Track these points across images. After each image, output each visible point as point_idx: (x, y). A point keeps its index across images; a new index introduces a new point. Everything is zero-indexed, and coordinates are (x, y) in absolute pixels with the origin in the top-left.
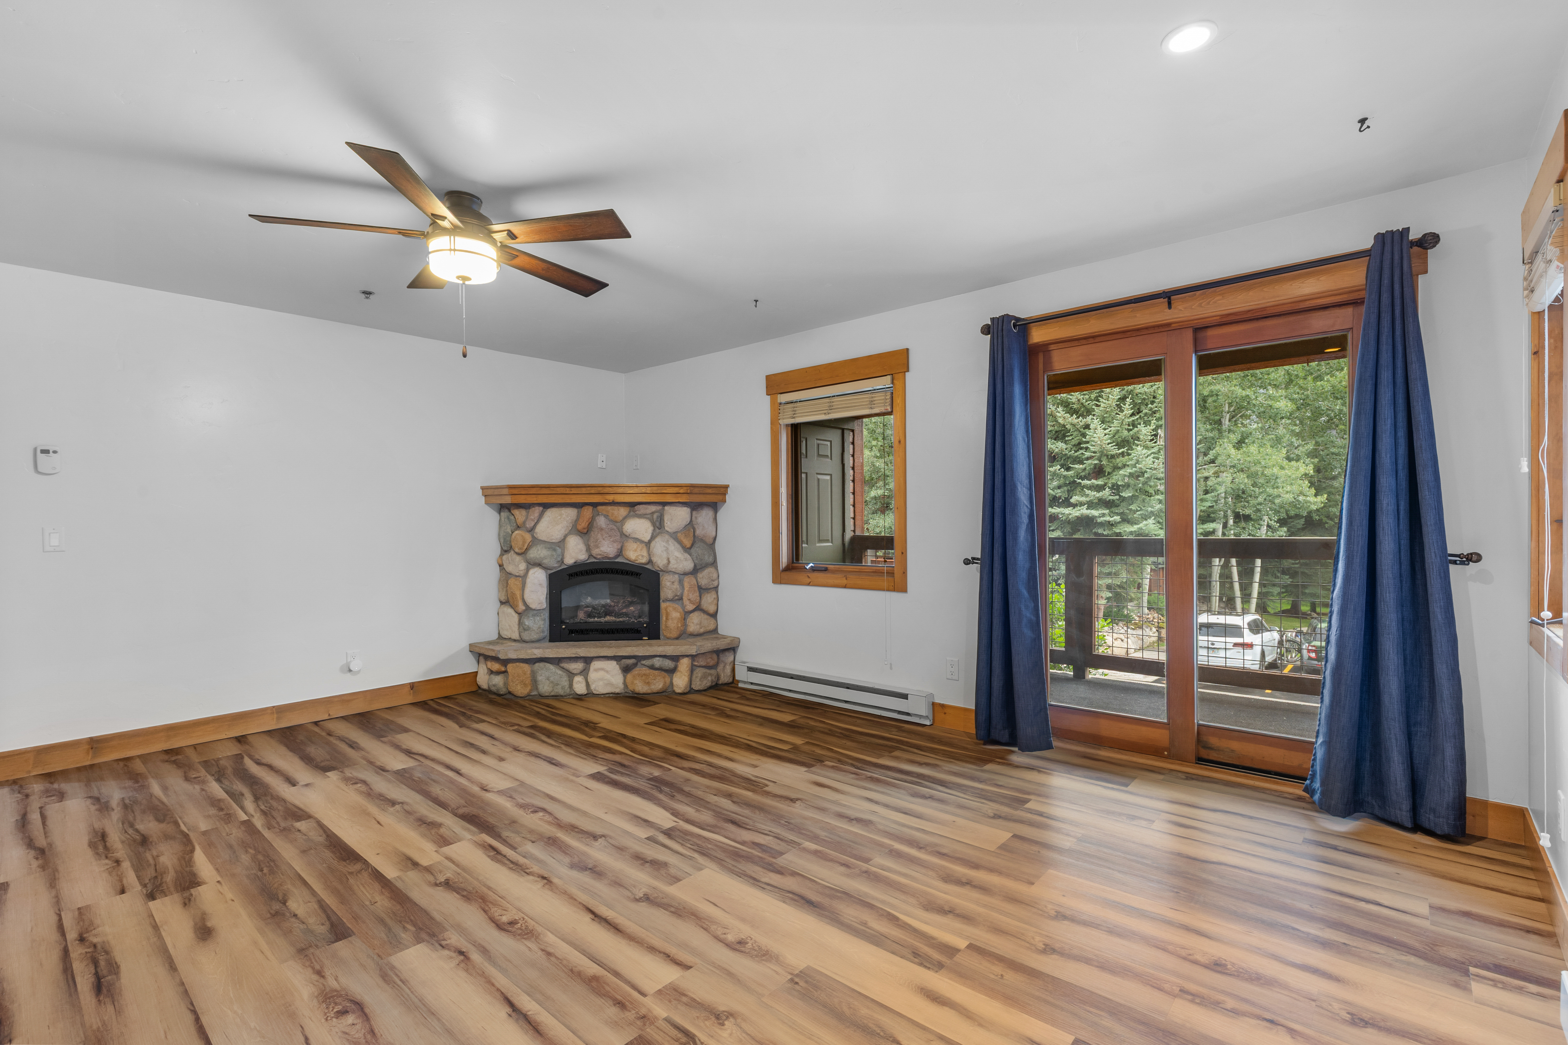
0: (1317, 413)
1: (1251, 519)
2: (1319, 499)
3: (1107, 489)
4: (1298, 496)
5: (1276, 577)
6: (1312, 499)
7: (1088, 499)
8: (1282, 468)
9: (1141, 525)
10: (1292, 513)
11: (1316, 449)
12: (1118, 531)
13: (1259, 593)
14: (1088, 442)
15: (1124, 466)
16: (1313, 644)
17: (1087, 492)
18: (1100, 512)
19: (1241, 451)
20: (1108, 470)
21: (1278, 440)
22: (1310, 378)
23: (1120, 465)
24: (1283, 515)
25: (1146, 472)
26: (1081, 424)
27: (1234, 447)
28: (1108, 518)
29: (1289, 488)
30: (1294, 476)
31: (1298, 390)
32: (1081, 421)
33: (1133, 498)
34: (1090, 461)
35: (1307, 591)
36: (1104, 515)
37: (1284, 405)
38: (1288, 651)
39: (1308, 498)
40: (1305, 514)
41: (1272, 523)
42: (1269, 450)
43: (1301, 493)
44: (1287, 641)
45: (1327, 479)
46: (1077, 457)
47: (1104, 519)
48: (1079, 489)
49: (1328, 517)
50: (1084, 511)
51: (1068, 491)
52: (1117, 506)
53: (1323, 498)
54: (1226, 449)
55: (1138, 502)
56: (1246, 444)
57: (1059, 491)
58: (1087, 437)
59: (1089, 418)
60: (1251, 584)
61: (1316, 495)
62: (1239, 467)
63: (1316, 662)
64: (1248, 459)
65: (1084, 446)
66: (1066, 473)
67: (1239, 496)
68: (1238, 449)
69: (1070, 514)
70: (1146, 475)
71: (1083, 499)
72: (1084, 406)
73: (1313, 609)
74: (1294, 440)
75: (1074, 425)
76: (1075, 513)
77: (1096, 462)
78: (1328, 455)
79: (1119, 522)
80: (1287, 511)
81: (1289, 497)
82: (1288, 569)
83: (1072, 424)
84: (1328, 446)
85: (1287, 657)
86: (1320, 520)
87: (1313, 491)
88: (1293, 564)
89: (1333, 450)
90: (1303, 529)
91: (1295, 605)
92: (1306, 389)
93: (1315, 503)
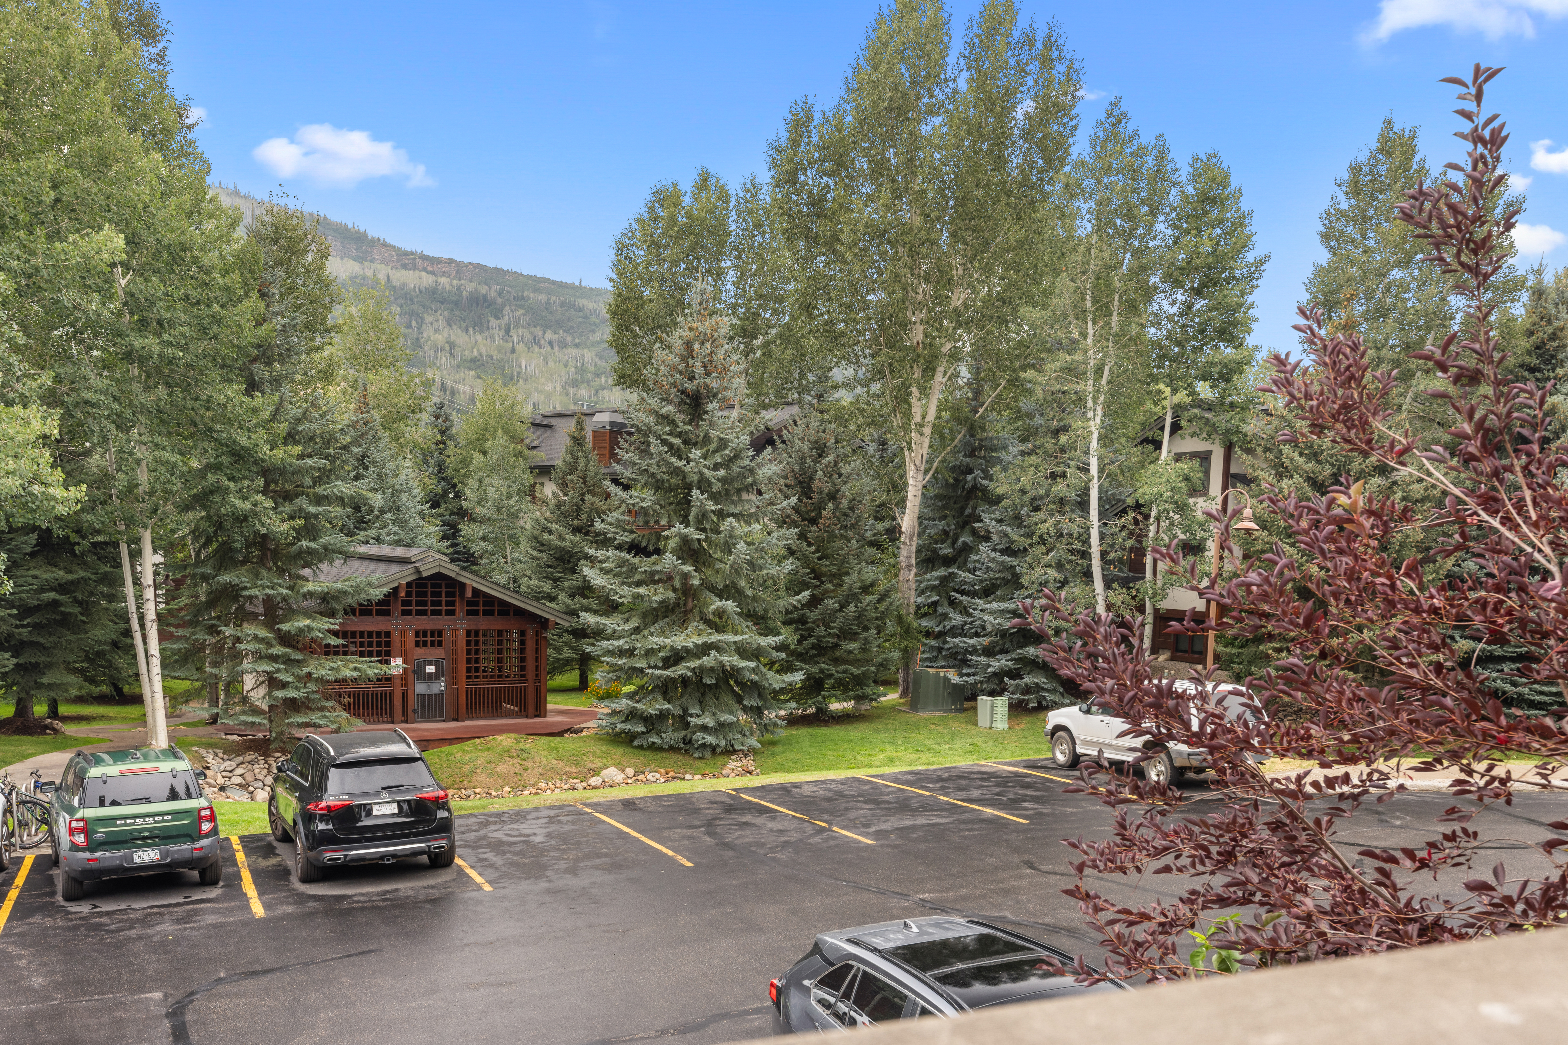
2: (72, 492)
4: (30, 483)
6: (58, 492)
10: (19, 521)
11: (56, 389)
16: (80, 814)
30: (20, 438)
35: (45, 680)
38: (22, 824)
39: (51, 490)
40: (42, 524)
43: (35, 479)
44: (21, 803)
49: (78, 531)
53: (79, 492)
61: (65, 484)
63: (86, 855)
73: (54, 713)
81: (12, 485)
84: (76, 386)
85: (21, 837)
86: (67, 537)
87: (59, 475)
88: (17, 627)
89: (88, 395)
90: (32, 555)
91: (22, 709)
92: (33, 253)
93: (65, 501)
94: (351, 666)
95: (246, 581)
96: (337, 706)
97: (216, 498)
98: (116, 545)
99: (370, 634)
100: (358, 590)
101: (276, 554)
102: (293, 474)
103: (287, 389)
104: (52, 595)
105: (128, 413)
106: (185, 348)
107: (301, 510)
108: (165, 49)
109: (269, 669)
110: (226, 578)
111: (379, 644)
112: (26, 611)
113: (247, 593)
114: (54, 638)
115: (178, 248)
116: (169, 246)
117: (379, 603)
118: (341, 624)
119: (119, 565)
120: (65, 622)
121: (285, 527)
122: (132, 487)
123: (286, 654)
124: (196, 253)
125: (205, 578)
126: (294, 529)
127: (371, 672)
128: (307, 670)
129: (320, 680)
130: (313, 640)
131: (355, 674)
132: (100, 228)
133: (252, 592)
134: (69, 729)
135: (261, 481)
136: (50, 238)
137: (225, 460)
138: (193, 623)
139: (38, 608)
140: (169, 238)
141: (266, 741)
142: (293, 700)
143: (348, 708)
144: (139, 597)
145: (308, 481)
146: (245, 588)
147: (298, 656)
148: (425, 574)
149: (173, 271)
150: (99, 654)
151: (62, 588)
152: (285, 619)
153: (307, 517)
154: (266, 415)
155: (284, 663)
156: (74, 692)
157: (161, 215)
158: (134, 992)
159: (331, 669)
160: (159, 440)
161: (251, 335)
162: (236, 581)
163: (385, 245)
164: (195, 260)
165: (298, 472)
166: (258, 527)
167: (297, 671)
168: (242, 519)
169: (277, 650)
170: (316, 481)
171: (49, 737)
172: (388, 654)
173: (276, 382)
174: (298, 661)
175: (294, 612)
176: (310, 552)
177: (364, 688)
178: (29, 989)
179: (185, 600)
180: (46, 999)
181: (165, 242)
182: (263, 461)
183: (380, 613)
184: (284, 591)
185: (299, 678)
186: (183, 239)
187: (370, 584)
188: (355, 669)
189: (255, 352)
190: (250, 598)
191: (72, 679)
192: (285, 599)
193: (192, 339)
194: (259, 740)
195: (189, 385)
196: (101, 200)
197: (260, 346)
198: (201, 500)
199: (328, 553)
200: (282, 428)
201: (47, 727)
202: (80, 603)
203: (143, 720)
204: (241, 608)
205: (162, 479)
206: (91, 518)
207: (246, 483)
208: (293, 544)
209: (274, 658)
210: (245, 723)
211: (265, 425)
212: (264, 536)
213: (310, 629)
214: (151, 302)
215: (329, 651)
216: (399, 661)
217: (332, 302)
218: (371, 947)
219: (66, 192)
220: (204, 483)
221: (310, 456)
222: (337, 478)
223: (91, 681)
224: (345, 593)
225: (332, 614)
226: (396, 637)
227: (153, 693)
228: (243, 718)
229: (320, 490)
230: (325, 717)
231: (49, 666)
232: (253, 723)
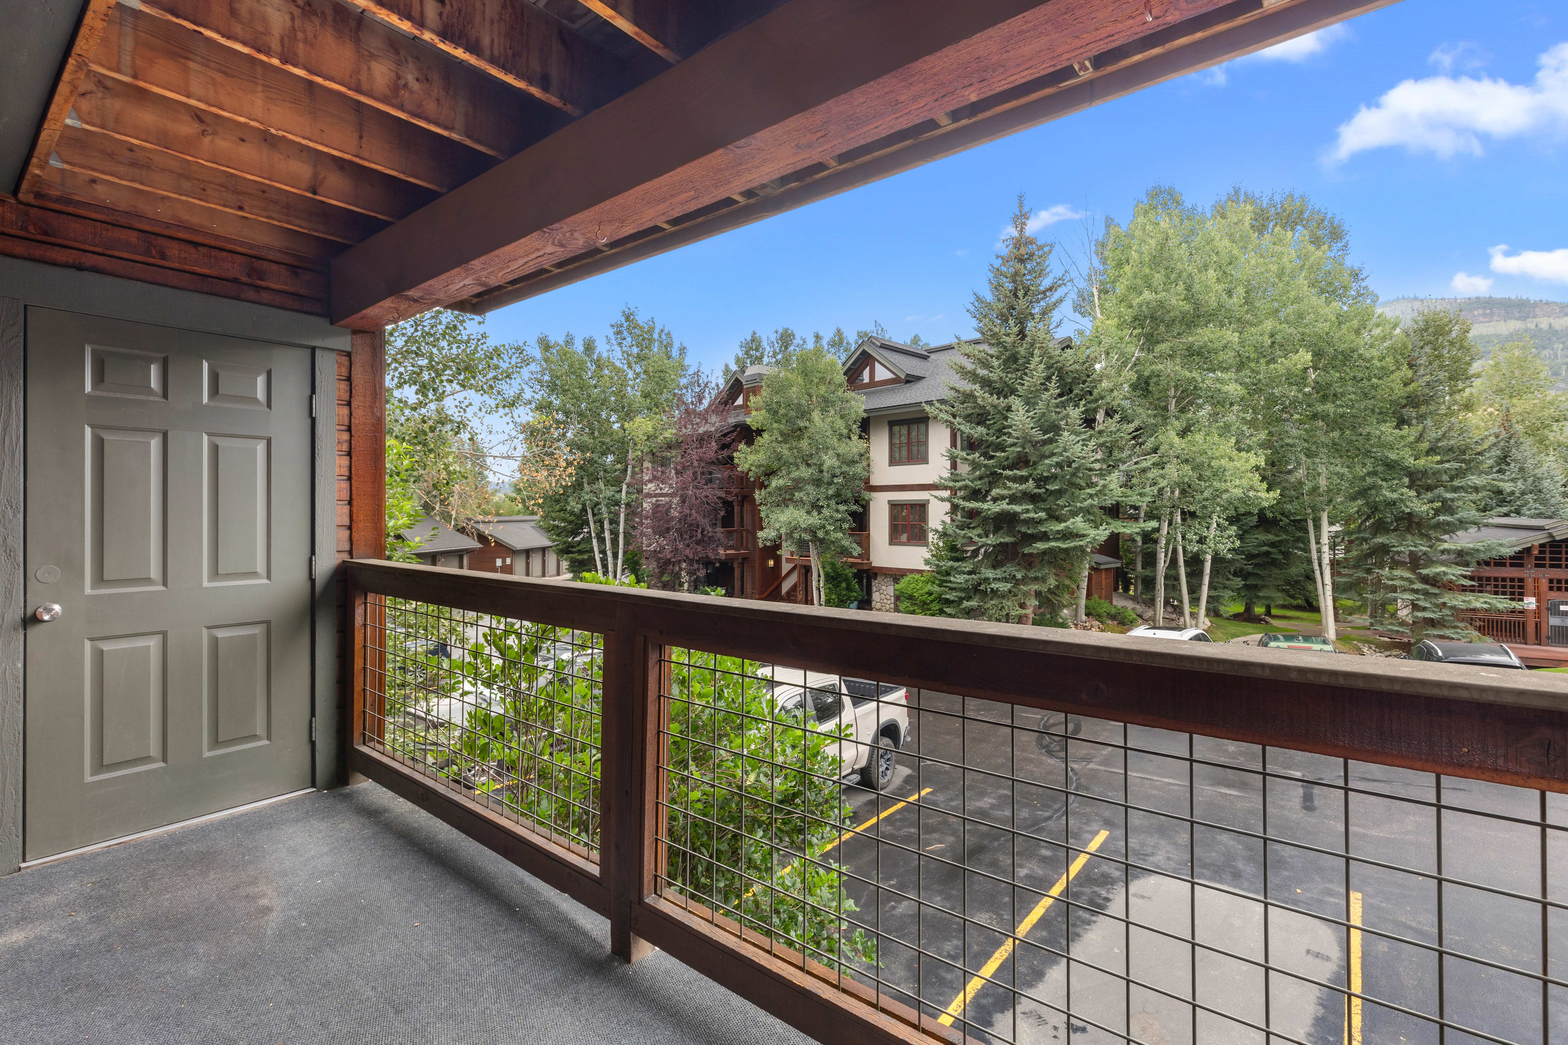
0: (1272, 400)
1: (1197, 517)
2: (1272, 494)
3: (1031, 481)
4: (1248, 491)
5: (1228, 579)
6: (1264, 495)
7: (1010, 492)
8: (1231, 459)
9: (1068, 523)
10: (1242, 510)
11: (1270, 440)
12: (1043, 530)
13: (1209, 597)
14: (1010, 427)
15: (1053, 454)
17: (1009, 484)
18: (1023, 507)
19: (1186, 440)
20: (1033, 459)
21: (1227, 427)
22: (1262, 361)
23: (1047, 453)
24: (1233, 513)
25: (1074, 461)
26: (1003, 405)
27: (1178, 434)
28: (1032, 515)
29: (1237, 482)
30: (1243, 468)
31: (1249, 374)
32: (1002, 402)
33: (1060, 493)
34: (1012, 449)
35: (1261, 594)
36: (1028, 511)
37: (1233, 389)
39: (1259, 494)
40: (1256, 512)
41: (1221, 520)
42: (1216, 438)
43: (1252, 488)
45: (1281, 472)
46: (999, 444)
47: (1028, 515)
48: (1002, 481)
49: (1282, 514)
50: (1004, 506)
51: (990, 482)
52: (1044, 501)
53: (1276, 494)
54: (1170, 437)
55: (1067, 496)
56: (1191, 432)
57: (979, 482)
58: (1009, 420)
59: (1012, 399)
60: (1200, 585)
61: (1268, 490)
62: (1184, 457)
64: (1194, 449)
65: (1006, 431)
66: (986, 462)
67: (1186, 490)
68: (1183, 437)
69: (989, 509)
70: (1074, 465)
71: (1005, 492)
72: (1008, 386)
73: (1268, 613)
74: (1245, 428)
75: (995, 407)
76: (997, 508)
77: (1019, 449)
78: (1282, 446)
79: (1046, 520)
80: (1236, 509)
81: (1238, 492)
82: (1241, 570)
83: (992, 406)
84: (1282, 436)
86: (1275, 518)
87: (1265, 485)
88: (1246, 565)
89: (1288, 441)
90: (1257, 527)
91: (1248, 609)
92: (1258, 373)
93: (1267, 499)
94: (1482, 600)
95: (1394, 542)
96: (1469, 626)
97: (1373, 492)
98: (1306, 521)
99: (1504, 580)
100: (1489, 549)
101: (1419, 525)
102: (1433, 474)
103: (1429, 422)
104: (1266, 548)
105: (1314, 448)
106: (1352, 407)
107: (1439, 496)
108: (1347, 242)
109: (1411, 598)
110: (1380, 540)
111: (1512, 587)
112: (1250, 557)
113: (1395, 549)
114: (1267, 572)
115: (1348, 351)
116: (1342, 352)
117: (1511, 558)
118: (1473, 572)
119: (1306, 532)
120: (1274, 563)
121: (1425, 508)
122: (1315, 489)
123: (1425, 589)
124: (1361, 352)
125: (1365, 540)
126: (1433, 509)
127: (1500, 606)
128: (1443, 600)
129: (1453, 608)
130: (1451, 582)
131: (1485, 606)
132: (1297, 352)
133: (1399, 549)
134: (1275, 622)
135: (1406, 480)
136: (1268, 363)
137: (1380, 469)
138: (1356, 566)
139: (1258, 555)
140: (1342, 347)
141: (1409, 644)
142: (1431, 620)
143: (1479, 629)
144: (1319, 551)
145: (1445, 478)
146: (1394, 546)
147: (1436, 591)
148: (1558, 538)
149: (1345, 365)
150: (1297, 582)
151: (1273, 545)
152: (1425, 566)
153: (1444, 501)
154: (1412, 439)
155: (1423, 595)
156: (1281, 602)
157: (1338, 335)
158: (1285, 768)
159: (1464, 601)
160: (1333, 461)
161: (1400, 391)
162: (1387, 542)
163: (1547, 303)
164: (1360, 356)
165: (1436, 473)
166: (1404, 508)
167: (1434, 600)
168: (1393, 503)
169: (1418, 586)
170: (1452, 479)
171: (1262, 625)
172: (1522, 594)
173: (1421, 418)
174: (1435, 594)
175: (1433, 562)
176: (1448, 524)
177: (1495, 617)
178: (1226, 751)
179: (1355, 553)
180: (1234, 758)
181: (1340, 350)
182: (1409, 467)
183: (1512, 565)
184: (1424, 549)
185: (1437, 606)
186: (1352, 346)
187: (1501, 545)
188: (1486, 602)
189: (1404, 402)
190: (1398, 553)
191: (1279, 594)
192: (1425, 554)
193: (1357, 401)
194: (1404, 643)
195: (1355, 427)
196: (1299, 336)
197: (1408, 397)
198: (1363, 493)
199: (1463, 524)
200: (1425, 446)
201: (1262, 620)
202: (1283, 553)
203: (1319, 622)
204: (1392, 558)
205: (1334, 483)
206: (1289, 506)
207: (1395, 482)
208: (1433, 518)
209: (1416, 591)
210: (1392, 631)
211: (1410, 445)
212: (1409, 514)
213: (1445, 573)
214: (1329, 385)
215: (1464, 589)
216: (1533, 600)
217: (1472, 359)
218: (1462, 787)
219: (1278, 337)
220: (1364, 483)
221: (1449, 461)
222: (1473, 474)
223: (1293, 597)
224: (1478, 550)
225: (1467, 565)
226: (1529, 583)
227: (1326, 606)
228: (1390, 627)
229: (1456, 483)
230: (1458, 633)
231: (1264, 587)
232: (1398, 631)
